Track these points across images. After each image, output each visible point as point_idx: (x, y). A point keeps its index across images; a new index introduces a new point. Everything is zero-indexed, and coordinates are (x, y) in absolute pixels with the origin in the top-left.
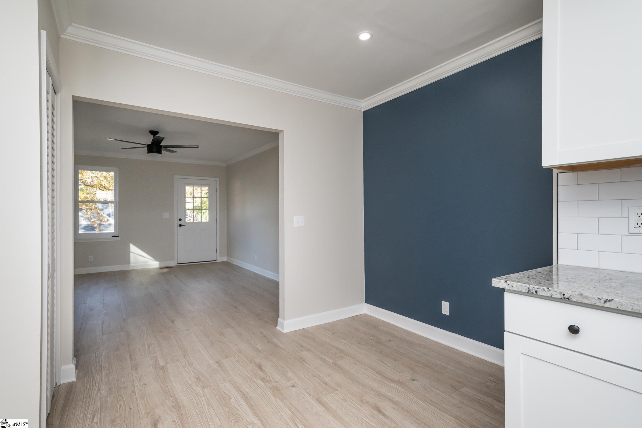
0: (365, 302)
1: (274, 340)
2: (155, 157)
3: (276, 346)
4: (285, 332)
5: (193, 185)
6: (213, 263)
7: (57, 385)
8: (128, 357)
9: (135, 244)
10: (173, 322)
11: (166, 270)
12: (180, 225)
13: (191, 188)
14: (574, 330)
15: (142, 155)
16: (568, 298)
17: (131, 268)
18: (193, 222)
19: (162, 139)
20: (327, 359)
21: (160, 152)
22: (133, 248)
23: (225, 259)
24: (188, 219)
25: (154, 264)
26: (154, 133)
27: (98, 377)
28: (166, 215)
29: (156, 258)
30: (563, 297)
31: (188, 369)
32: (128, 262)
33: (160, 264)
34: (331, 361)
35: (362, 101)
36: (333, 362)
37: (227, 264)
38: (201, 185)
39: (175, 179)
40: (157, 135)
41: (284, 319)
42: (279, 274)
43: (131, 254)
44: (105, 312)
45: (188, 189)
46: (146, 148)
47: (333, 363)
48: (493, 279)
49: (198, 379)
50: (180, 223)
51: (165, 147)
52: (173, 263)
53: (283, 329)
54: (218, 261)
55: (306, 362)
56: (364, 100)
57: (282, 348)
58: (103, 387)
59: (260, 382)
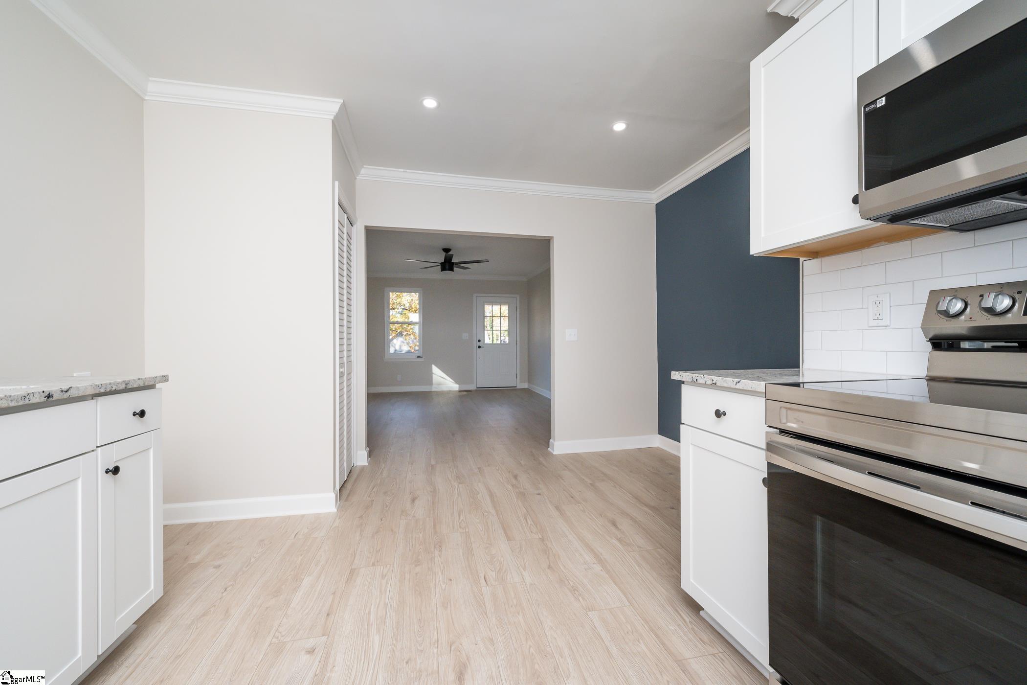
0: (659, 434)
1: (540, 459)
2: (448, 274)
3: (540, 463)
4: (554, 454)
5: (492, 303)
6: (513, 389)
7: (355, 466)
8: (409, 455)
9: (436, 366)
10: (453, 435)
11: (465, 393)
12: (479, 347)
13: (491, 307)
14: (719, 414)
15: (437, 274)
16: (715, 384)
17: (434, 390)
18: (493, 344)
19: (452, 256)
20: (587, 480)
21: (452, 270)
22: (436, 370)
23: (525, 386)
24: (487, 341)
25: (455, 387)
26: (447, 250)
27: (383, 465)
28: (465, 336)
29: (457, 382)
30: (712, 382)
31: (453, 470)
32: (430, 382)
33: (459, 387)
34: (589, 482)
35: (653, 192)
36: (591, 482)
37: (528, 392)
38: (500, 303)
39: (474, 298)
40: (449, 253)
41: (554, 440)
42: (550, 392)
43: (433, 375)
44: (401, 422)
45: (488, 309)
46: (440, 267)
47: (590, 484)
48: (672, 372)
49: (457, 477)
50: (479, 344)
51: (458, 263)
52: (472, 387)
53: (553, 450)
54: (518, 388)
55: (563, 479)
56: (655, 190)
57: (544, 466)
58: (385, 472)
59: (510, 487)
